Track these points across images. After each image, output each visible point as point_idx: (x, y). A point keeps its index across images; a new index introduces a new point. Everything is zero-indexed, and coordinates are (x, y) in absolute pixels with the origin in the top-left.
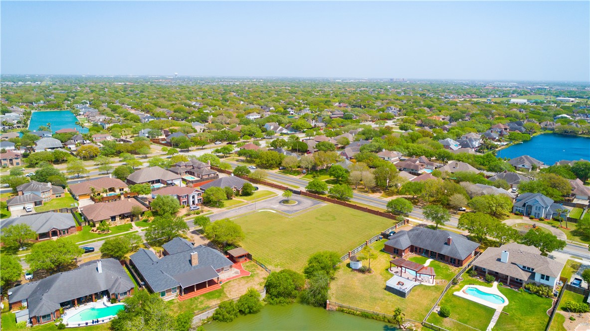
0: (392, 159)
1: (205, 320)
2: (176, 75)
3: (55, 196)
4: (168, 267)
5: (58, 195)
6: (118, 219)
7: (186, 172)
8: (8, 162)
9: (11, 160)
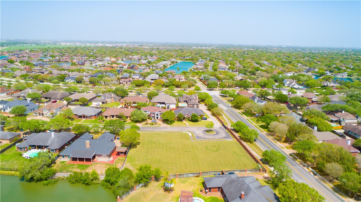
0: (346, 121)
1: (65, 177)
4: (75, 144)
5: (116, 101)
6: (115, 117)
7: (185, 101)
8: (125, 83)
9: (127, 82)
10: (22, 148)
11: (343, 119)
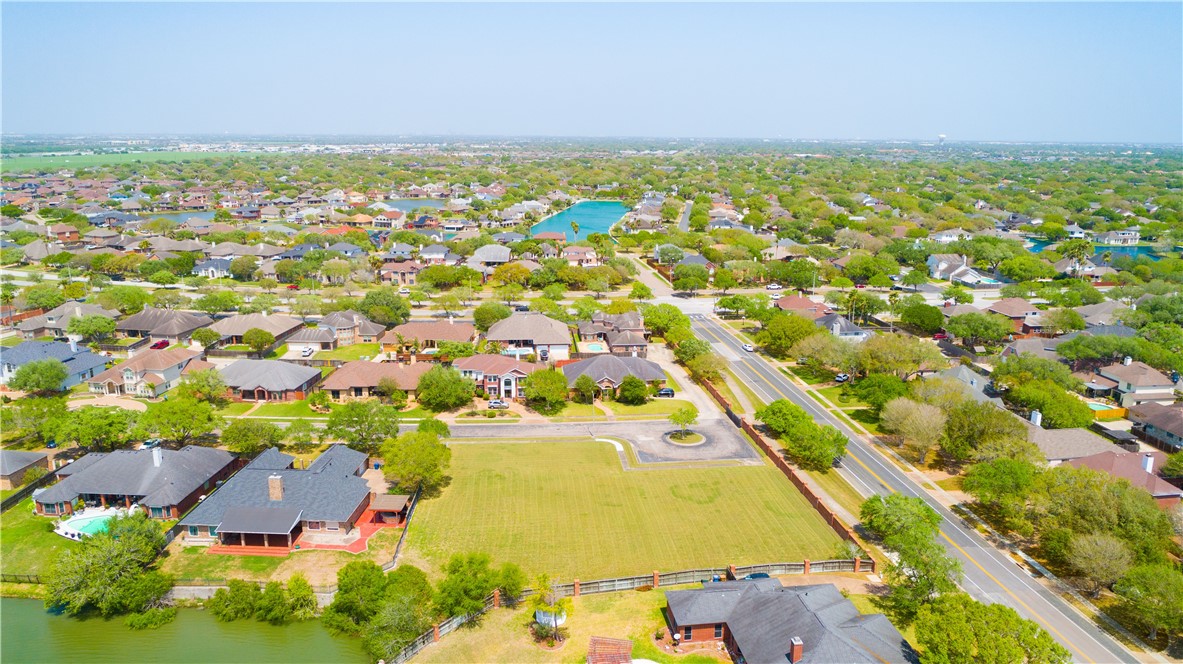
1: (201, 600)
2: (942, 140)
3: (362, 339)
4: (233, 489)
5: (367, 338)
7: (599, 335)
8: (399, 277)
9: (403, 274)
10: (53, 506)
11: (1129, 386)
